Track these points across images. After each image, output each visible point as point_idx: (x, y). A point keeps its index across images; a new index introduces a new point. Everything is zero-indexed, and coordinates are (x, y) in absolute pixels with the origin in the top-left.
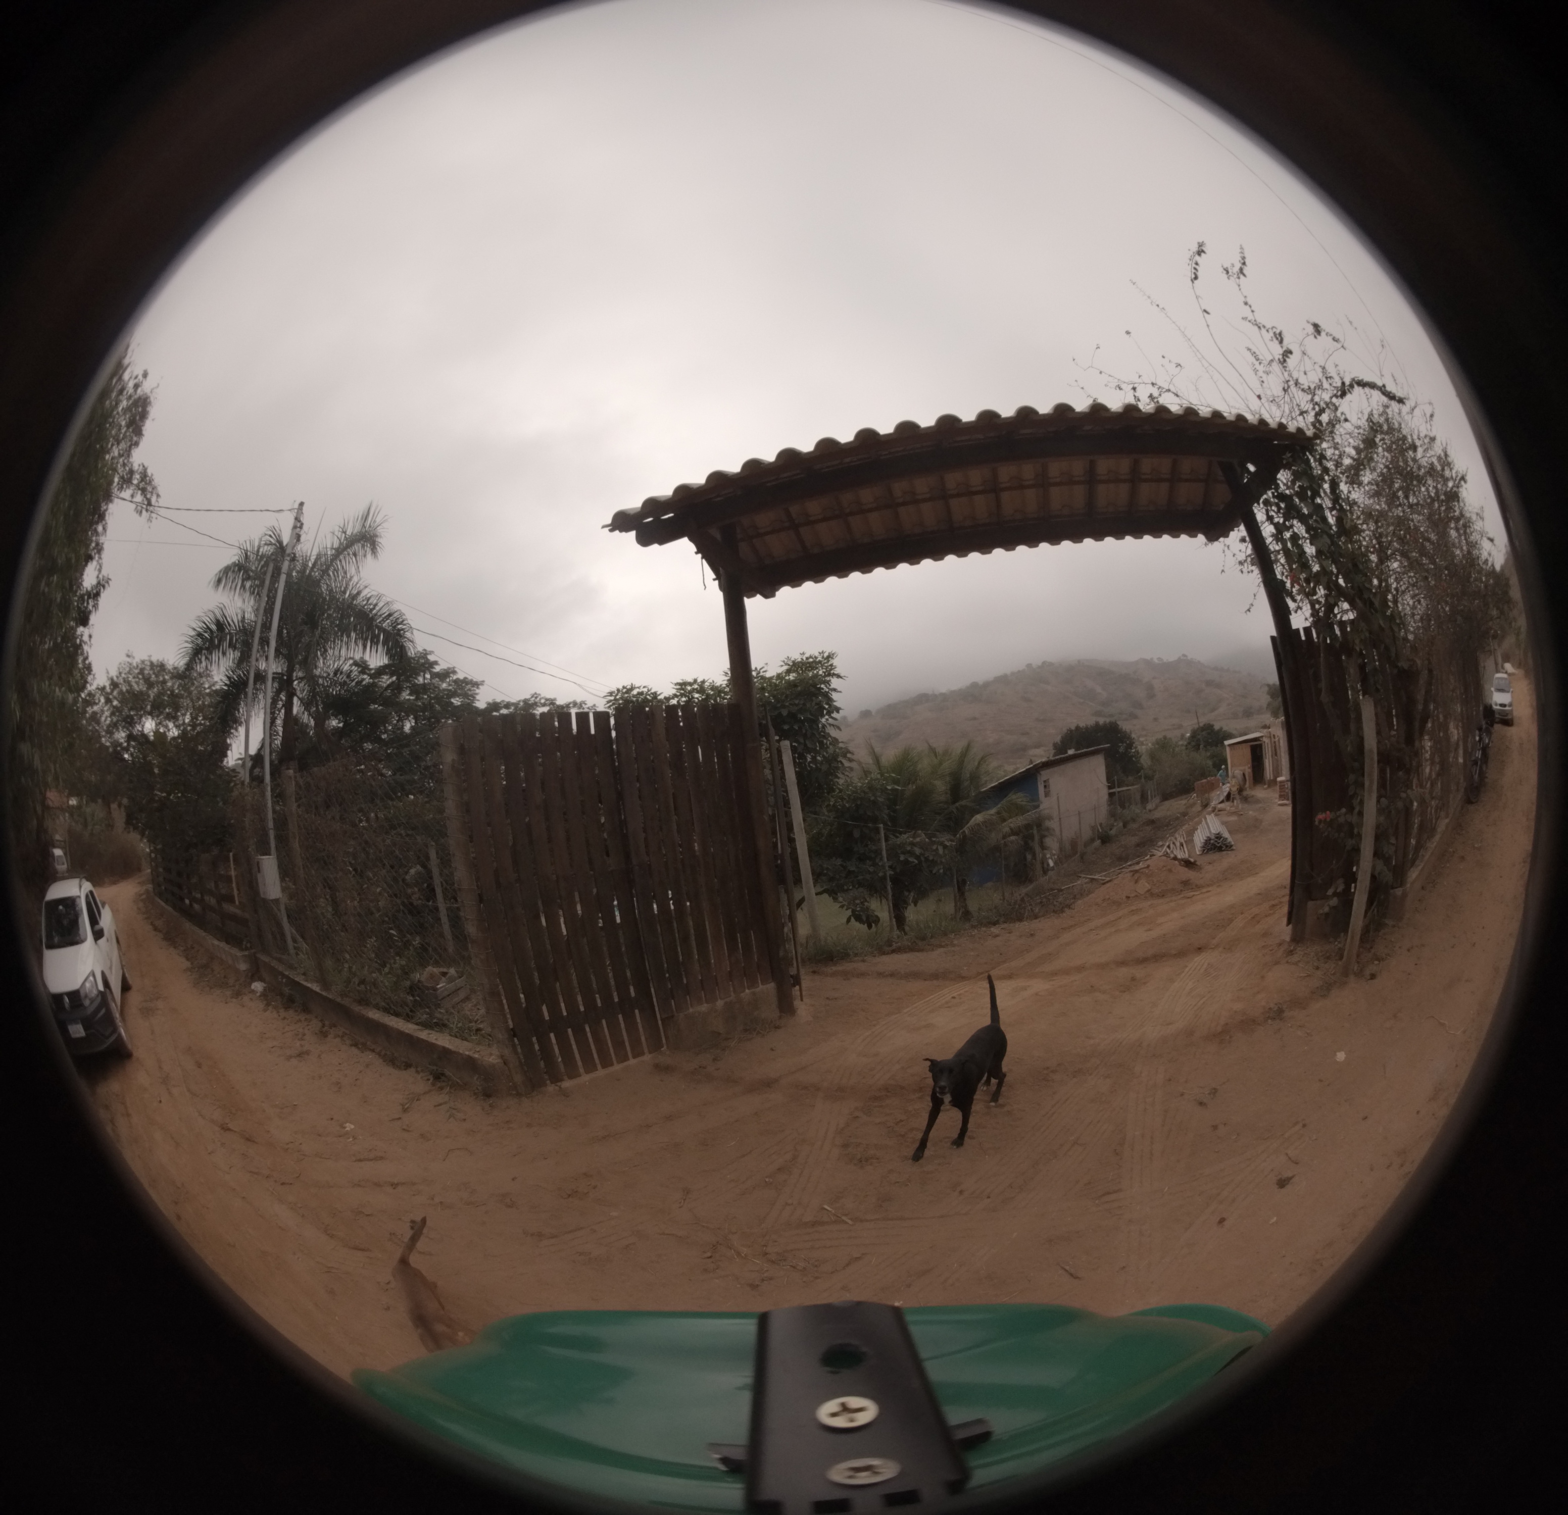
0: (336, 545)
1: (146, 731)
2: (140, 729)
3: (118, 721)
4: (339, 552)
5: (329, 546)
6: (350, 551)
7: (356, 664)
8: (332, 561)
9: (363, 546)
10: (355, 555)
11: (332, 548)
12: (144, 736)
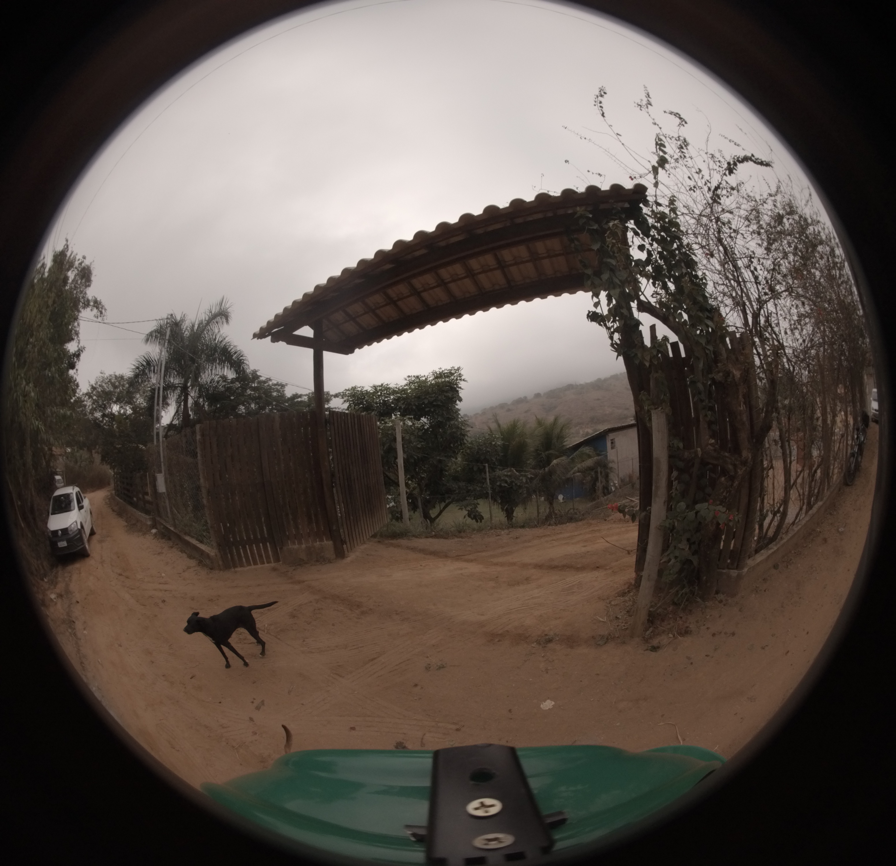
0: (207, 319)
1: (114, 412)
2: (110, 410)
3: (96, 407)
4: (209, 322)
5: (204, 319)
6: (215, 321)
7: (221, 377)
8: (205, 326)
9: (221, 318)
10: (217, 322)
11: (205, 320)
12: (112, 414)
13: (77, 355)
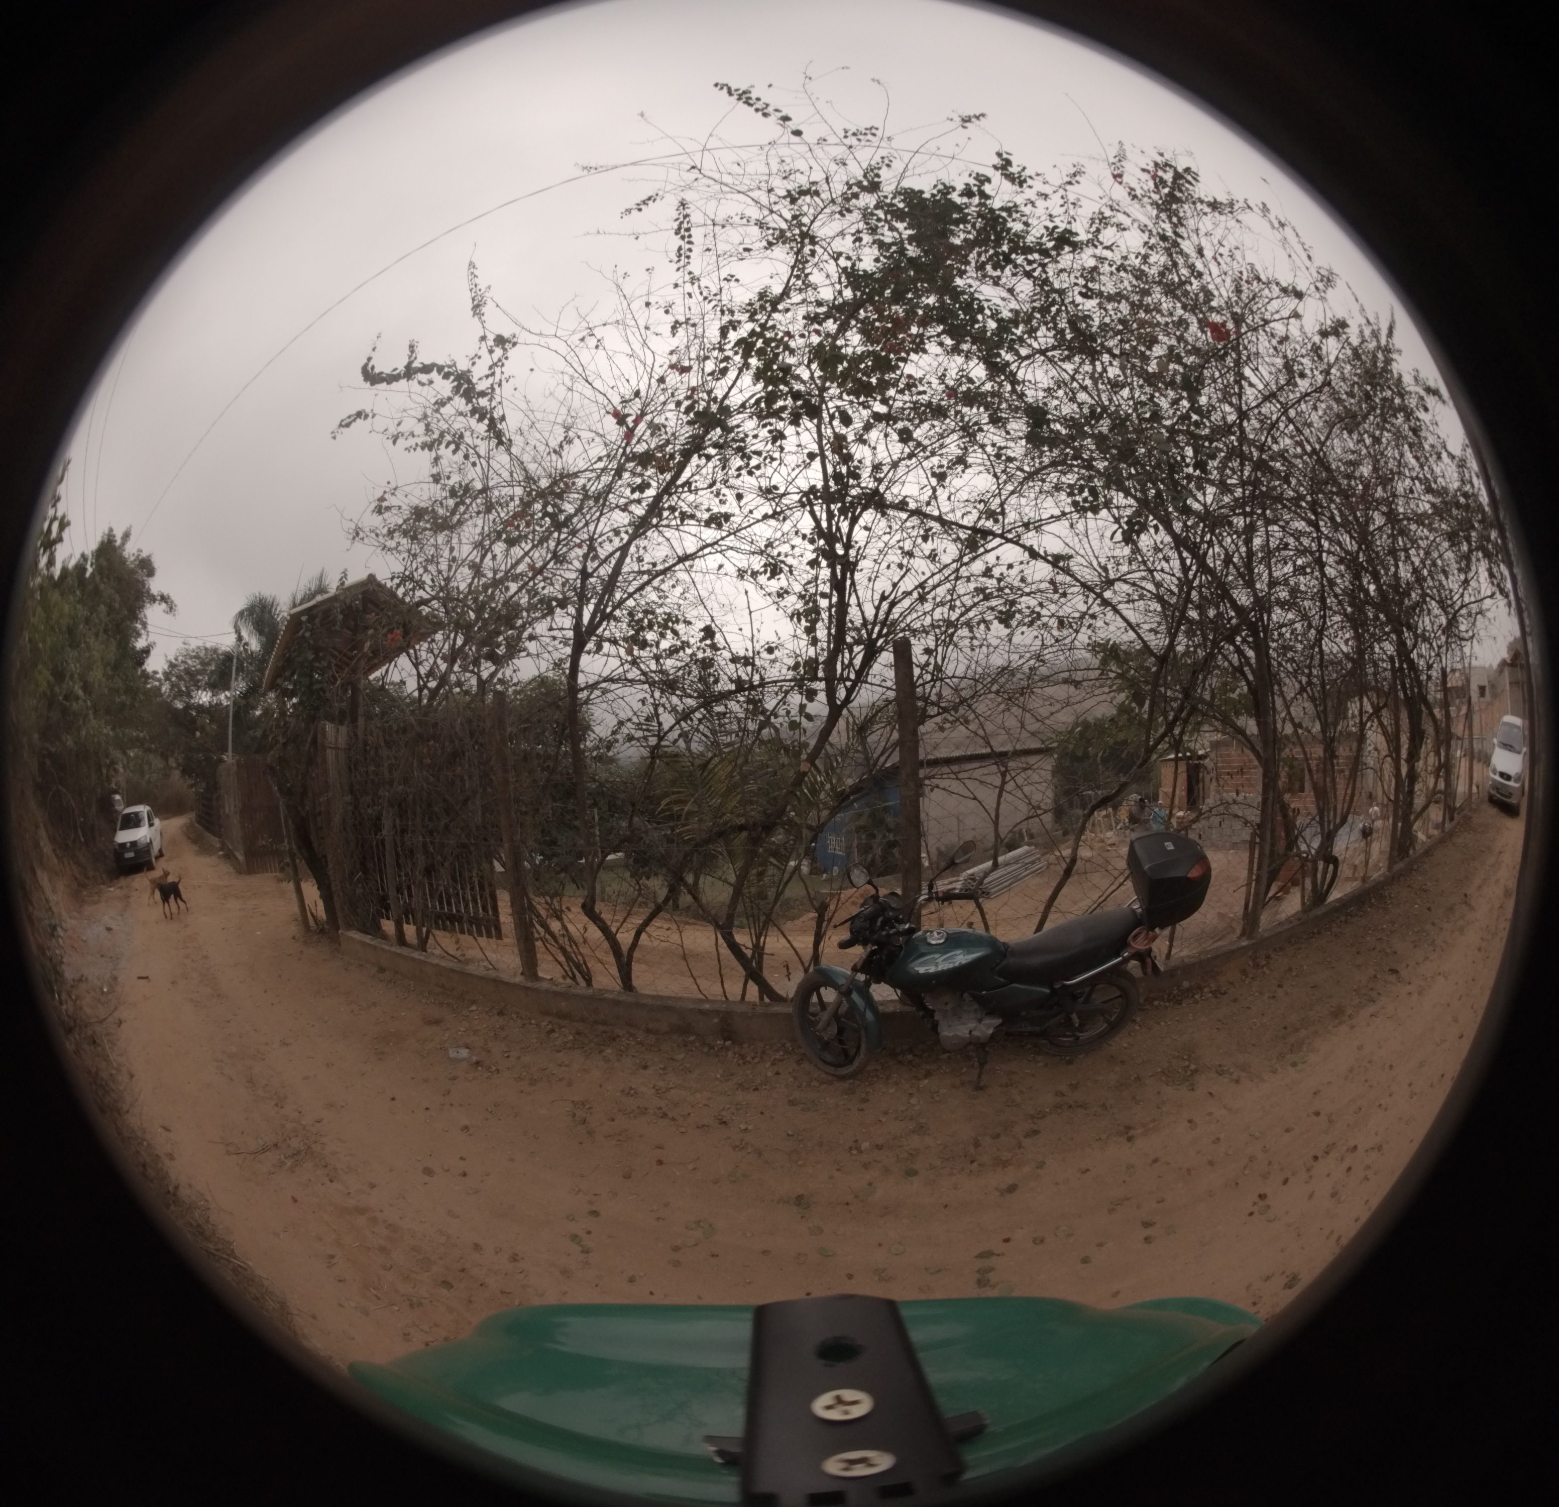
13: (146, 651)
